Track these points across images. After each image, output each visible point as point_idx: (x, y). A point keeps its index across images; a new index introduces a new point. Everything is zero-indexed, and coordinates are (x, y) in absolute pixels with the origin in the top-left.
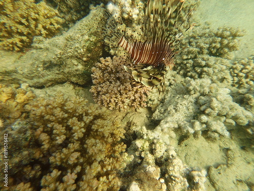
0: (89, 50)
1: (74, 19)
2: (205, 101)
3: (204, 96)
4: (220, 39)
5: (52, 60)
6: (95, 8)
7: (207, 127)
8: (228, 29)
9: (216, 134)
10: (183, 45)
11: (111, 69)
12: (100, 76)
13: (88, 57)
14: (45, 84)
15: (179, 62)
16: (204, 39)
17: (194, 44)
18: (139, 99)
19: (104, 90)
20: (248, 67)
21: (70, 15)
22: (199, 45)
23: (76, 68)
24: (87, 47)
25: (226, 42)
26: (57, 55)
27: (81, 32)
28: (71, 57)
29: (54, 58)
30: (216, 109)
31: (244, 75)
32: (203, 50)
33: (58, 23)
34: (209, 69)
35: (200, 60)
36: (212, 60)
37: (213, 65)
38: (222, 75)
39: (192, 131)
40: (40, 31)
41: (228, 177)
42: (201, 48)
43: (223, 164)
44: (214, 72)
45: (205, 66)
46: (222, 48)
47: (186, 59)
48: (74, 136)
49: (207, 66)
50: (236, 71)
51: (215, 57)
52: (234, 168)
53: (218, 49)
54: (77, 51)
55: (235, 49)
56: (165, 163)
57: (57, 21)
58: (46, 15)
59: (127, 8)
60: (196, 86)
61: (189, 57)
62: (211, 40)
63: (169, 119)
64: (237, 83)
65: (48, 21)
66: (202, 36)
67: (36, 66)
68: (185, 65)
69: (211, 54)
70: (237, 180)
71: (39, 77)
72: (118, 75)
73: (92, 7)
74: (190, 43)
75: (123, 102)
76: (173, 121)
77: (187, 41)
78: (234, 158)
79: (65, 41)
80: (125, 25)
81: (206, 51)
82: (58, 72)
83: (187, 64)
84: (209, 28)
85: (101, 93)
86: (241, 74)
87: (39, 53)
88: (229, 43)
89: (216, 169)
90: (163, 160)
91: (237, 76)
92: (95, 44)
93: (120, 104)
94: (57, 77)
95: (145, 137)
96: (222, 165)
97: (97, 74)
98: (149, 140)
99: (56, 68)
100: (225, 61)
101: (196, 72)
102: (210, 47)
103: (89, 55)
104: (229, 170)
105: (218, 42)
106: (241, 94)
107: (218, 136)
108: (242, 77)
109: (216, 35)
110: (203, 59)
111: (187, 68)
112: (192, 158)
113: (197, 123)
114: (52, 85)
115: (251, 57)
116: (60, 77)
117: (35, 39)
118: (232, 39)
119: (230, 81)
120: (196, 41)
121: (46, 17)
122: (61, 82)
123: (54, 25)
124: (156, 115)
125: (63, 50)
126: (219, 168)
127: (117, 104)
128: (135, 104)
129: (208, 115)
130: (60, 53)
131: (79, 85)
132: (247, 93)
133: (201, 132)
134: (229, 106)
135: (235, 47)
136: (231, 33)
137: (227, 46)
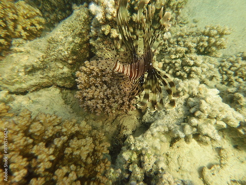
0: (74, 52)
1: (60, 18)
2: (194, 103)
3: (193, 97)
4: (207, 38)
5: (34, 64)
6: (78, 8)
7: (197, 130)
8: (215, 28)
9: (207, 138)
10: (171, 44)
11: (97, 73)
12: (85, 81)
13: (73, 59)
14: (28, 89)
15: (167, 61)
16: (192, 37)
17: (181, 43)
18: (128, 103)
19: (90, 95)
20: (236, 64)
21: (55, 14)
22: (187, 45)
23: (61, 71)
24: (72, 49)
25: (213, 40)
26: (39, 58)
27: (64, 34)
28: (56, 60)
29: (36, 62)
30: (206, 112)
31: (233, 73)
32: (191, 49)
33: (40, 23)
34: (198, 68)
35: (188, 60)
36: (200, 59)
37: (201, 64)
38: (211, 74)
39: (182, 135)
40: (20, 33)
41: (222, 178)
42: (189, 48)
43: (217, 164)
44: (203, 71)
45: (193, 66)
46: (209, 47)
47: (175, 59)
48: (40, 168)
49: (195, 65)
50: (225, 69)
51: (203, 56)
52: (227, 168)
53: (206, 48)
54: (61, 54)
55: (223, 48)
56: (155, 177)
57: (39, 21)
58: (26, 15)
59: (110, 9)
60: (185, 88)
61: (178, 57)
62: (198, 39)
63: (159, 122)
64: (226, 81)
65: (28, 22)
66: (190, 35)
67: (16, 71)
68: (174, 64)
69: (199, 53)
70: (232, 181)
71: (21, 83)
72: (104, 79)
73: (75, 7)
74: (178, 42)
75: (111, 107)
76: (163, 125)
77: (175, 40)
78: (227, 157)
79: (48, 43)
80: (110, 27)
81: (194, 50)
82: (42, 76)
83: (176, 64)
84: (196, 26)
85: (86, 99)
86: (230, 72)
87: (19, 56)
88: (216, 42)
89: (209, 170)
90: (152, 173)
91: (226, 73)
92: (80, 46)
93: (108, 109)
94: (41, 82)
95: (133, 148)
96: (215, 166)
97: (82, 79)
98: (137, 151)
99: (39, 72)
100: (213, 59)
101: (185, 71)
102: (197, 46)
103: (75, 57)
104: (223, 171)
105: (205, 41)
106: (230, 93)
107: (209, 140)
108: (230, 74)
109: (204, 34)
110: (191, 59)
111: (176, 68)
112: (185, 160)
113: (188, 127)
114: (37, 90)
115: (239, 55)
116: (44, 82)
117: (13, 42)
118: (219, 37)
119: (219, 79)
120: (183, 40)
121: (26, 17)
122: (46, 86)
123: (35, 26)
124: (147, 117)
125: (45, 53)
126: (213, 168)
127: (104, 109)
128: (123, 108)
129: (198, 118)
130: (43, 56)
131: (67, 89)
132: (237, 92)
133: (192, 136)
134: (219, 108)
135: (222, 46)
136: (218, 32)
137: (215, 45)
